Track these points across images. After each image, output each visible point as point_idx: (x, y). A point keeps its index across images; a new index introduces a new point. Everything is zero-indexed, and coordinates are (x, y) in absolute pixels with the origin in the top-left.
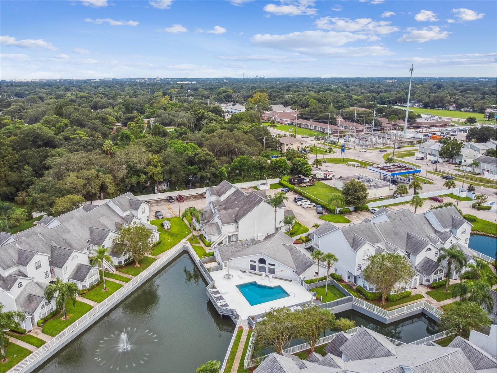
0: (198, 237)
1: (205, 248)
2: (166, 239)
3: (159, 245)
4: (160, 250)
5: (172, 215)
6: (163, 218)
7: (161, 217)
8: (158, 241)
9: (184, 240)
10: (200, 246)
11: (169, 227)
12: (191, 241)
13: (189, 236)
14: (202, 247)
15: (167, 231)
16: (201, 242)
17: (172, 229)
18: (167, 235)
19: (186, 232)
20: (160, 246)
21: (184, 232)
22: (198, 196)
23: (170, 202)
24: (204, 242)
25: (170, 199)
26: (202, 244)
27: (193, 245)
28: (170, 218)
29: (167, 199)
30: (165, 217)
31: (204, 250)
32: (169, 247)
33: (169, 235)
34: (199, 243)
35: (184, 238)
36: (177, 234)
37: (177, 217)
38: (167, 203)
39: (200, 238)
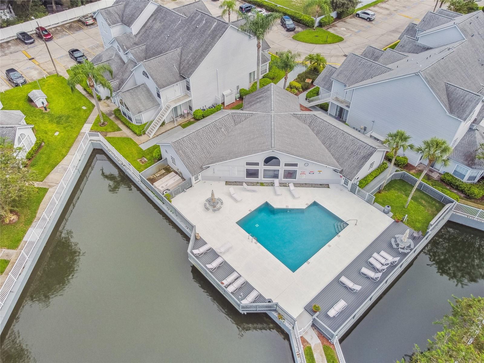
0: (110, 114)
1: (136, 139)
2: (50, 134)
3: (41, 151)
4: (46, 163)
5: (40, 73)
6: (25, 82)
7: (20, 81)
8: (34, 142)
9: (87, 128)
10: (125, 136)
11: (46, 103)
12: (103, 128)
13: (93, 116)
14: (129, 139)
15: (44, 111)
16: (121, 126)
17: (52, 105)
18: (47, 121)
19: (84, 108)
20: (43, 153)
21: (79, 109)
22: (75, 25)
23: (26, 44)
24: (128, 127)
25: (24, 38)
26: (126, 132)
27: (110, 135)
28: (39, 80)
29: (18, 39)
30: (28, 80)
31: (135, 144)
32: (64, 151)
33: (51, 121)
34: (119, 129)
35: (85, 122)
36: (68, 117)
37: (53, 76)
38: (21, 47)
39: (117, 118)
